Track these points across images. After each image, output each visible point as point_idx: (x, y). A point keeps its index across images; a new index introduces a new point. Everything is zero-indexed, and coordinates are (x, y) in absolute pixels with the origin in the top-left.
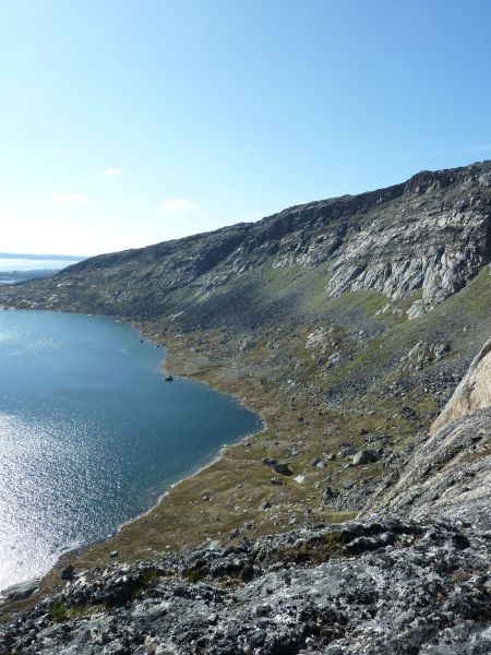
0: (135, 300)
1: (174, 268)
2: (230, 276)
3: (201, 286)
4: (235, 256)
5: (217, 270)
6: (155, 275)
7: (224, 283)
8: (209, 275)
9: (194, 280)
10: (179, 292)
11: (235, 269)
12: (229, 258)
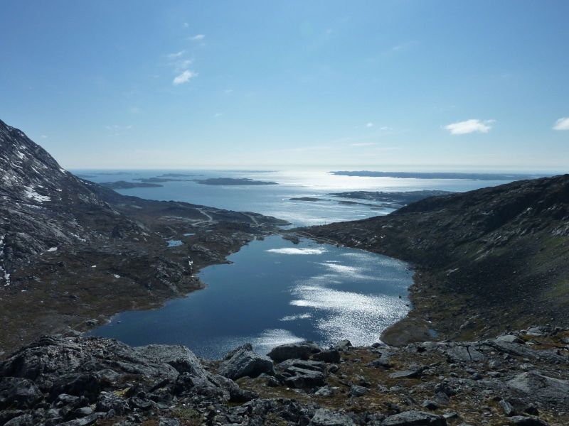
0: (430, 248)
1: (470, 221)
2: (511, 237)
3: (485, 243)
4: (523, 216)
5: (504, 229)
6: (454, 225)
7: (504, 244)
8: (496, 232)
9: (482, 236)
10: (467, 246)
11: (518, 231)
12: (518, 217)
